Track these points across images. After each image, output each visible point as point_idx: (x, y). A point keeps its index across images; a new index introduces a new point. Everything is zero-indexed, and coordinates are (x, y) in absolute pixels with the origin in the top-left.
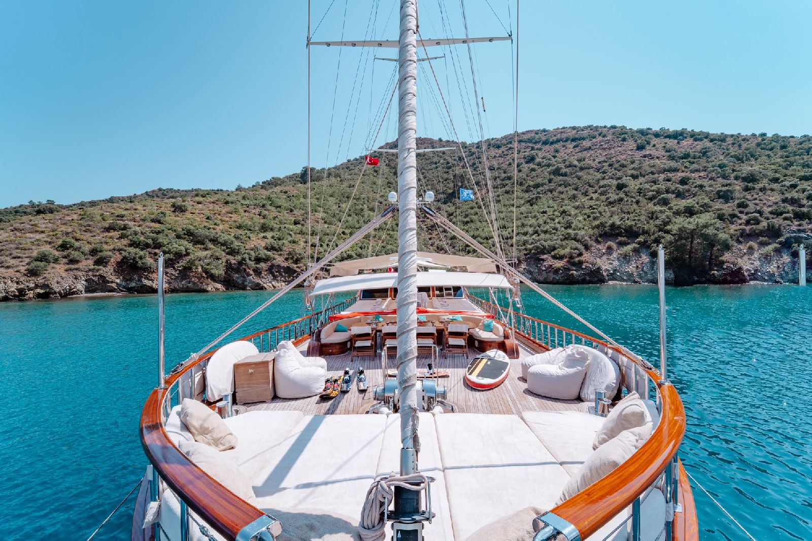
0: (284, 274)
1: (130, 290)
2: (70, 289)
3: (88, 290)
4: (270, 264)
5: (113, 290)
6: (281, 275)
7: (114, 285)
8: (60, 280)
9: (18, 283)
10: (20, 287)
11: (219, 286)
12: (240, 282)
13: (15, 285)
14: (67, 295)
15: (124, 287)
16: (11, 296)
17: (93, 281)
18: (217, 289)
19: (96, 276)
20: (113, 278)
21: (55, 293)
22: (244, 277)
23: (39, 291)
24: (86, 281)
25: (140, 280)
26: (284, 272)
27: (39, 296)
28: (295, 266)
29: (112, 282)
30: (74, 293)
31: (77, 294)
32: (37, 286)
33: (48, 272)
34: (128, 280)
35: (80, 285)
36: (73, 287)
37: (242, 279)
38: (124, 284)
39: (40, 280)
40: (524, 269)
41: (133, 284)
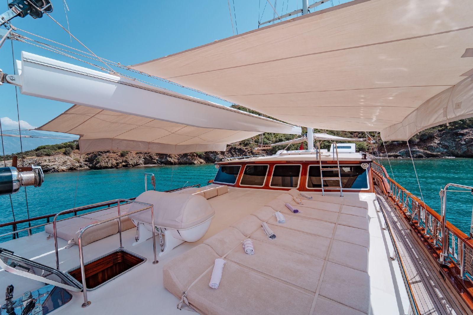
0: (238, 153)
1: (162, 163)
2: (137, 163)
3: (145, 163)
4: (230, 147)
5: (155, 163)
6: (236, 154)
7: (155, 161)
8: (132, 158)
9: (116, 160)
10: (117, 162)
11: (202, 161)
12: (213, 158)
13: (115, 161)
14: (136, 165)
15: (160, 162)
16: (114, 166)
17: (147, 158)
18: (201, 163)
19: (148, 156)
20: (155, 157)
21: (130, 165)
22: (215, 155)
23: (124, 164)
24: (144, 158)
25: (166, 158)
26: (238, 152)
27: (124, 166)
28: (245, 148)
29: (155, 159)
30: (139, 164)
31: (140, 165)
32: (123, 162)
33: (128, 154)
34: (161, 158)
35: (141, 161)
36: (138, 162)
37: (214, 156)
38: (160, 160)
39: (124, 159)
40: (438, 144)
41: (163, 160)
